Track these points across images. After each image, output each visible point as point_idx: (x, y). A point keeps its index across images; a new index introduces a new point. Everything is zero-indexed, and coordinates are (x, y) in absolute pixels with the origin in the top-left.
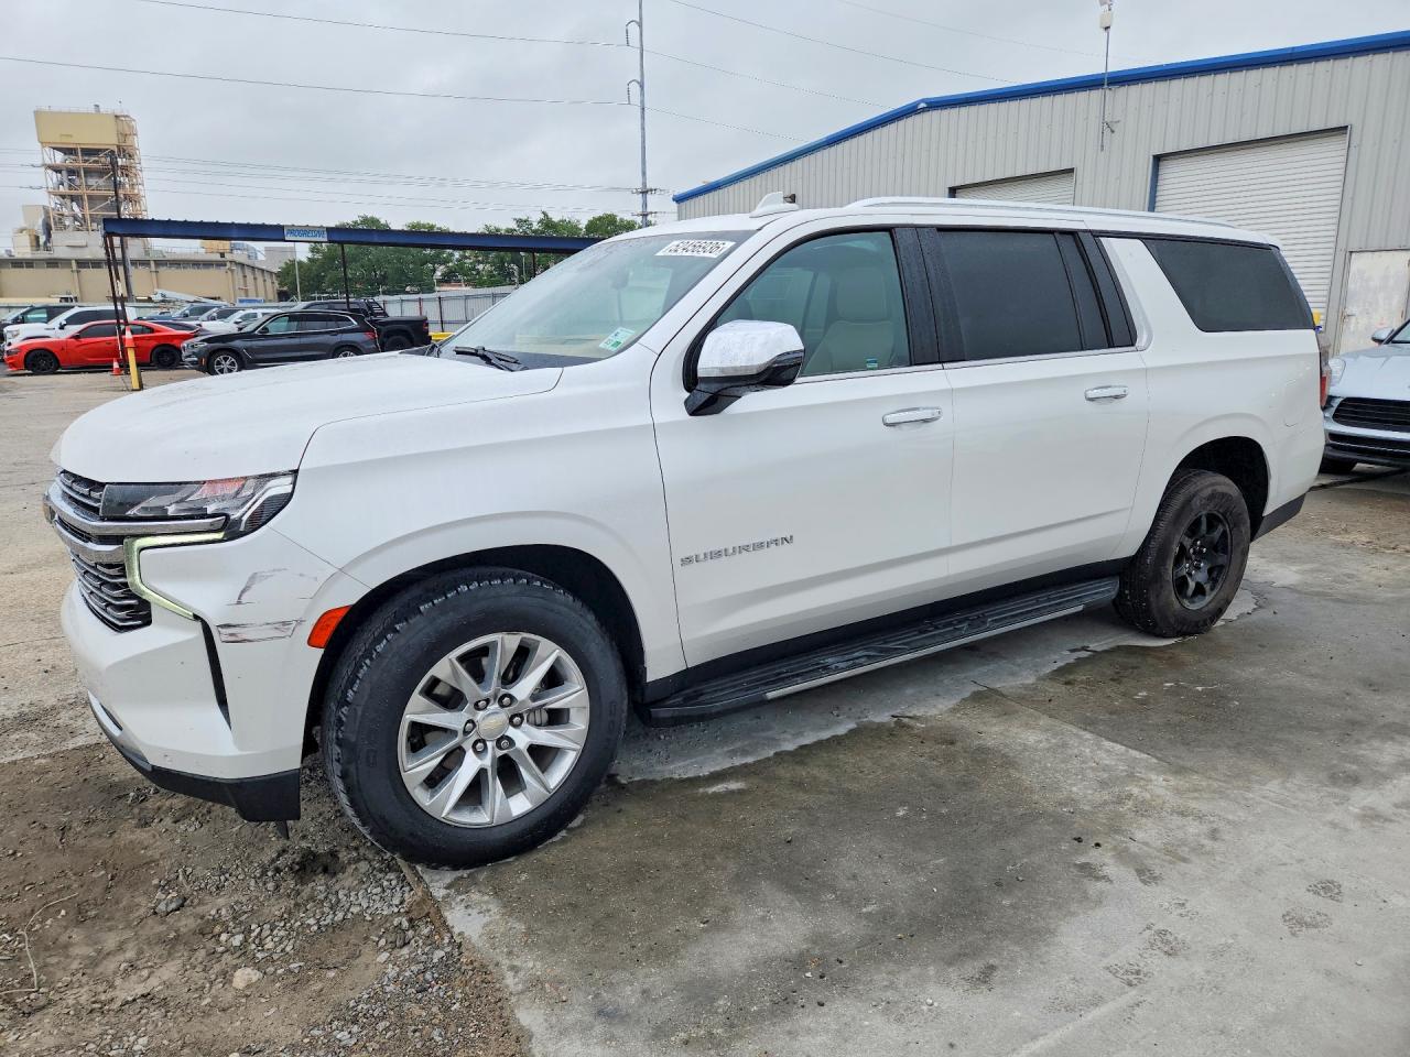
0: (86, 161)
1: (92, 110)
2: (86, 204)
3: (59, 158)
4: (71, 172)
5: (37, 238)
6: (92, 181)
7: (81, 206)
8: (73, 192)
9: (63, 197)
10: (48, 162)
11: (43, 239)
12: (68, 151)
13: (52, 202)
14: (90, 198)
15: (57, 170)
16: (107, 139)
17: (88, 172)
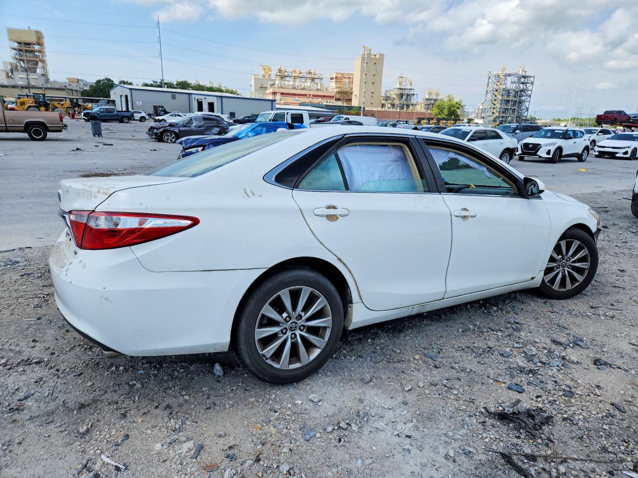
0: (25, 47)
1: (27, 29)
2: (26, 63)
3: (16, 45)
4: (20, 50)
5: (8, 73)
6: (28, 54)
7: (24, 63)
8: (21, 58)
9: (17, 59)
10: (12, 47)
11: (10, 74)
12: (20, 43)
13: (14, 61)
14: (27, 60)
15: (15, 49)
16: (33, 39)
17: (27, 51)
